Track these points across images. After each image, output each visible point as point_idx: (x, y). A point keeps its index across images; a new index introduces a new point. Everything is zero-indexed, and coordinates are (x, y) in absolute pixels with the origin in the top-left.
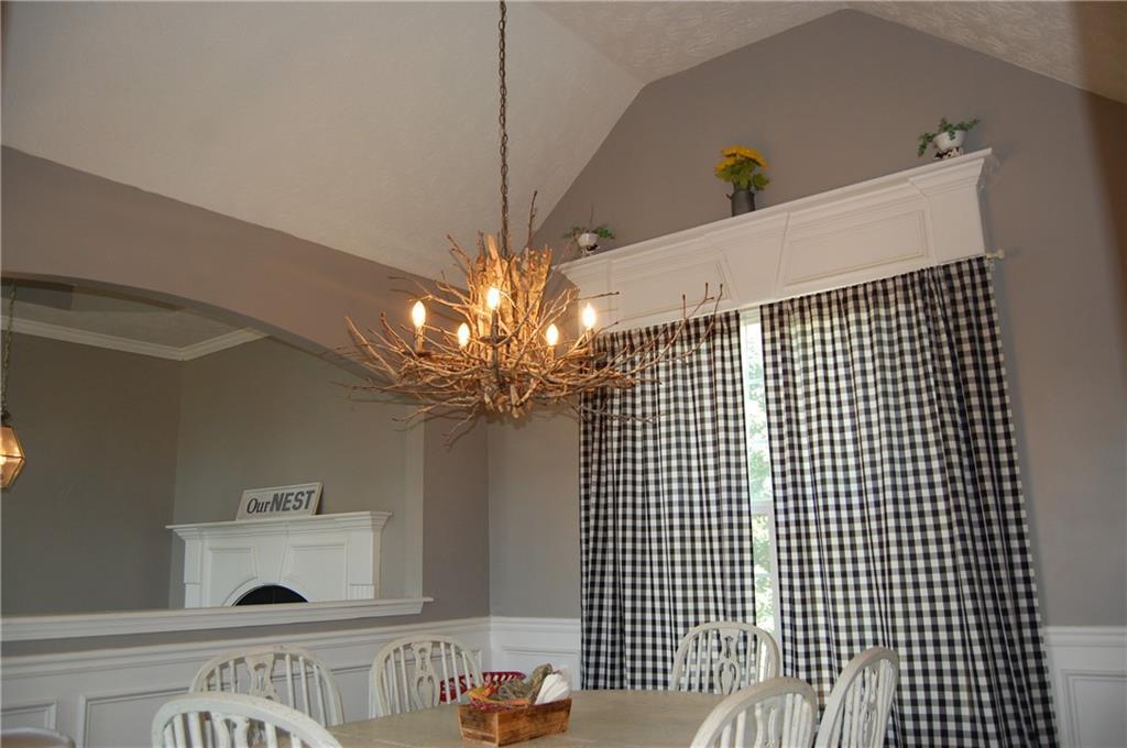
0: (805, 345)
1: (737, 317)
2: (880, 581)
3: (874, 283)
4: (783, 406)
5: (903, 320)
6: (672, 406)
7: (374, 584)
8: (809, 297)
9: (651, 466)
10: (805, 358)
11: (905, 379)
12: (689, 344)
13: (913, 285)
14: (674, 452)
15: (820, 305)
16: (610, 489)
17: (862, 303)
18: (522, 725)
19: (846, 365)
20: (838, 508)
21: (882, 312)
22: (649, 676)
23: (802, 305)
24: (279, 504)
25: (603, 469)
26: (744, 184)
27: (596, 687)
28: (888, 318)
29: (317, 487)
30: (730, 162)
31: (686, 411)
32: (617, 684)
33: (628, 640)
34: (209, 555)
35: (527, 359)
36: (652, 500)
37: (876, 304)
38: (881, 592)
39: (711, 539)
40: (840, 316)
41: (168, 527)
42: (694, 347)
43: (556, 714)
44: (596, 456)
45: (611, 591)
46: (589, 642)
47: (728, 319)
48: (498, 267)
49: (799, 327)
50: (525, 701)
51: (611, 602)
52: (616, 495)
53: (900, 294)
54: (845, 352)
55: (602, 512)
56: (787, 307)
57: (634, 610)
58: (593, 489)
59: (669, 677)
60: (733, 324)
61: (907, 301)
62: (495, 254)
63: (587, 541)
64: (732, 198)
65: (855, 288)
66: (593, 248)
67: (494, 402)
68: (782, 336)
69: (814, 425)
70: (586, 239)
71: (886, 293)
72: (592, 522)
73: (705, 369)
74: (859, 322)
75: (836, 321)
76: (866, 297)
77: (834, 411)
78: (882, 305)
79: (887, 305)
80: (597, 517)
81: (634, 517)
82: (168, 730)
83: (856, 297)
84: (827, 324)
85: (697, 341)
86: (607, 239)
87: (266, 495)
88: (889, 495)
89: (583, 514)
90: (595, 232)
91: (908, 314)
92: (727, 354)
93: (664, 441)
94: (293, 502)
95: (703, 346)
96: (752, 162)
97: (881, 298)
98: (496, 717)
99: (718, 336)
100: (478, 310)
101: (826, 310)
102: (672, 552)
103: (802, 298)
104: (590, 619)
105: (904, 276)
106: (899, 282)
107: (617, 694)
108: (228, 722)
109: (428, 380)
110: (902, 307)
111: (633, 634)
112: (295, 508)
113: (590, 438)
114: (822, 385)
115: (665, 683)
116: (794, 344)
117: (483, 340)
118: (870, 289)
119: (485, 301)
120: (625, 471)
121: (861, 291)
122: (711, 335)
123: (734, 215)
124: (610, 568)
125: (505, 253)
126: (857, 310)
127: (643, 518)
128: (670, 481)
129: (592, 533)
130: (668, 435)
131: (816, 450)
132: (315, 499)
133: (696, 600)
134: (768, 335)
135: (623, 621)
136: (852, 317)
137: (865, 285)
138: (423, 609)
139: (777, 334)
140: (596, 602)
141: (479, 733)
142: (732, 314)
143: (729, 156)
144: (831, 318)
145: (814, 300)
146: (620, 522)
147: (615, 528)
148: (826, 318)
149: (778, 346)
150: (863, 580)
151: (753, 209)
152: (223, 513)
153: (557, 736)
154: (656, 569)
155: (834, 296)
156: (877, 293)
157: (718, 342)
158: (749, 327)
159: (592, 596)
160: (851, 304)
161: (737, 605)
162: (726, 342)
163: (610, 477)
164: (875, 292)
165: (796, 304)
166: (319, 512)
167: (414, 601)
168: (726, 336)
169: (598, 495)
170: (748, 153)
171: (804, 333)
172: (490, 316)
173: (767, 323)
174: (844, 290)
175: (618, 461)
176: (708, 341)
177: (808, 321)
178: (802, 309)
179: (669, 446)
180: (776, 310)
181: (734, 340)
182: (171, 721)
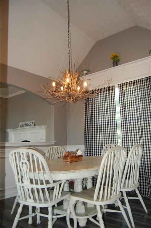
0: (127, 92)
1: (114, 86)
2: (141, 136)
3: (140, 79)
4: (123, 103)
5: (146, 86)
6: (102, 104)
7: (45, 139)
8: (128, 82)
9: (98, 116)
10: (127, 94)
11: (146, 97)
12: (105, 92)
13: (148, 79)
14: (102, 113)
15: (130, 84)
16: (90, 120)
17: (138, 83)
18: (74, 159)
19: (135, 95)
20: (133, 122)
21: (142, 85)
22: (97, 153)
23: (126, 84)
24: (27, 125)
25: (89, 116)
26: (115, 61)
27: (88, 156)
28: (143, 86)
29: (34, 121)
30: (113, 56)
31: (104, 105)
32: (91, 155)
33: (93, 149)
34: (13, 135)
35: (74, 92)
36: (98, 122)
37: (141, 83)
38: (141, 138)
39: (109, 129)
40: (134, 86)
41: (5, 130)
42: (106, 93)
43: (80, 158)
44: (87, 114)
45: (90, 139)
46: (86, 149)
47: (112, 87)
48: (68, 75)
49: (126, 88)
50: (74, 155)
51: (90, 142)
52: (91, 121)
53: (145, 81)
54: (134, 93)
55: (88, 125)
56: (123, 84)
57: (94, 143)
58: (87, 120)
59: (101, 153)
60: (113, 88)
61: (146, 82)
62: (68, 73)
63: (86, 130)
64: (113, 63)
65: (137, 80)
66: (86, 74)
67: (68, 100)
68: (123, 90)
69: (129, 107)
70: (85, 72)
71: (142, 81)
72: (87, 127)
73: (108, 97)
74: (137, 87)
75: (133, 87)
76: (139, 82)
77: (133, 104)
78: (142, 83)
79: (143, 83)
80: (87, 126)
81: (95, 125)
82: (12, 156)
83: (137, 82)
84: (131, 87)
85: (106, 91)
86: (89, 72)
87: (24, 123)
88: (143, 120)
89: (85, 125)
90: (87, 71)
91: (147, 85)
92: (112, 94)
93: (100, 111)
94: (29, 124)
95: (108, 92)
96: (117, 56)
97: (142, 82)
98: (69, 157)
99: (110, 90)
100: (65, 83)
101: (131, 85)
102: (102, 132)
103: (126, 83)
104: (86, 145)
105: (146, 78)
106: (145, 79)
107: (91, 157)
108: (22, 153)
109: (56, 96)
110: (145, 84)
111: (94, 147)
112: (30, 125)
113: (86, 109)
114: (130, 99)
115: (101, 154)
116: (125, 91)
117: (66, 88)
118: (139, 80)
119: (66, 81)
120: (93, 117)
121: (138, 81)
122: (109, 90)
123: (113, 67)
124: (90, 135)
125: (70, 72)
126: (137, 84)
127: (96, 126)
128: (101, 118)
129: (86, 129)
130: (101, 110)
131: (129, 112)
132: (33, 124)
133: (106, 141)
134: (120, 90)
135: (92, 145)
136: (136, 86)
137: (138, 80)
138: (55, 144)
139: (122, 90)
140: (87, 142)
141: (66, 160)
142: (113, 86)
143: (112, 55)
144: (132, 86)
145: (129, 83)
146: (92, 126)
147: (91, 128)
148: (131, 86)
149: (122, 92)
150: (138, 136)
151: (117, 65)
152: (16, 127)
153: (80, 162)
154: (99, 135)
155: (132, 82)
156: (141, 81)
157: (110, 91)
158: (116, 89)
159: (87, 141)
160: (136, 83)
161: (114, 141)
162: (112, 91)
163: (90, 118)
164: (140, 81)
165: (125, 84)
166: (34, 126)
167: (53, 142)
168: (112, 90)
169: (88, 121)
170: (116, 55)
171: (127, 89)
172: (67, 84)
173: (120, 87)
174: (135, 81)
175: (91, 115)
176: (108, 91)
177: (127, 87)
178: (126, 85)
179: (101, 112)
180: (121, 85)
181: (114, 91)
182: (12, 154)
